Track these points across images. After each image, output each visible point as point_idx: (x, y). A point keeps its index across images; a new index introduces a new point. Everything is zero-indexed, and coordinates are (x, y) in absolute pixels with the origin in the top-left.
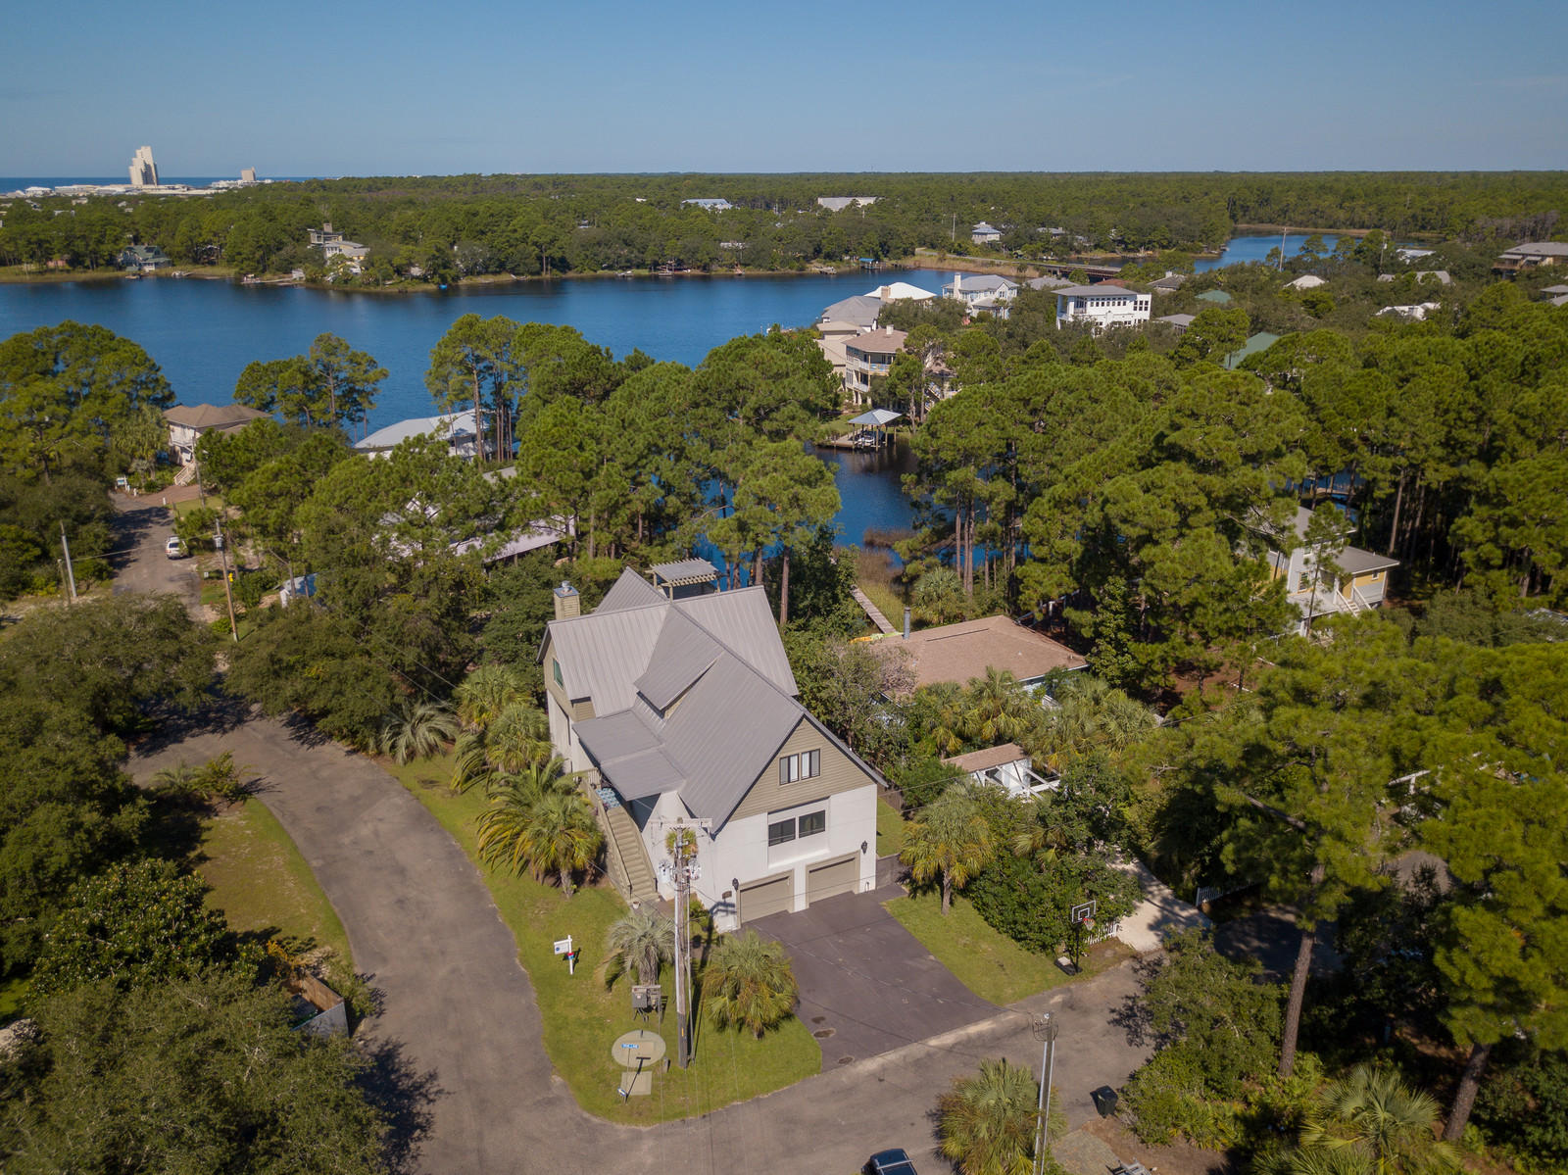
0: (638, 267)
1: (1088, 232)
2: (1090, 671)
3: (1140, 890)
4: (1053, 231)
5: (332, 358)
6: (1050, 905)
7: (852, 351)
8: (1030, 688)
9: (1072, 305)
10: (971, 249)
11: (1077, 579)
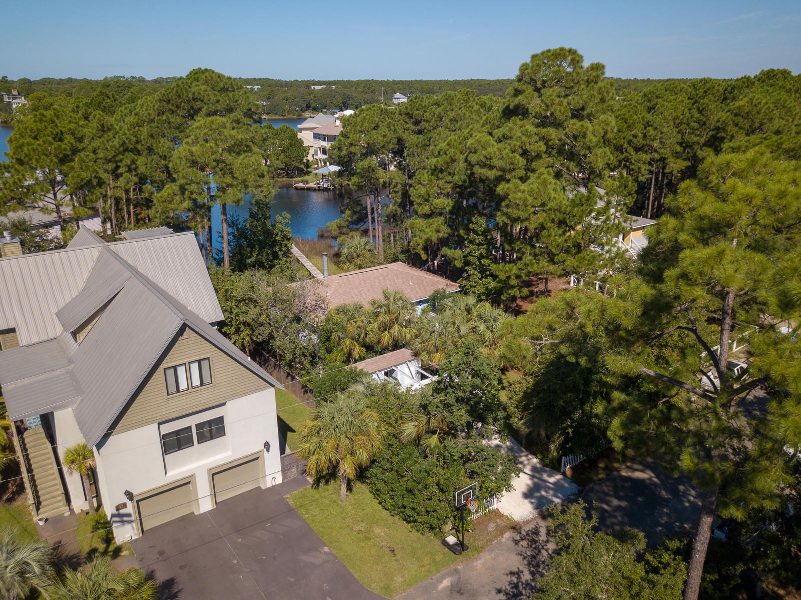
2: (464, 292)
6: (435, 489)
8: (419, 308)
11: (450, 226)
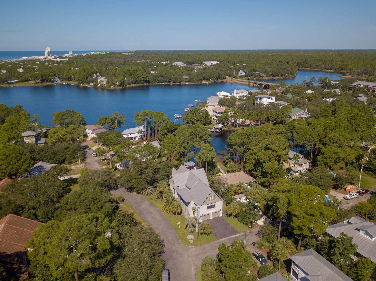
0: (165, 82)
1: (264, 73)
2: (256, 182)
3: (262, 216)
4: (257, 72)
5: (117, 117)
6: (248, 218)
7: (214, 111)
8: (246, 185)
9: (258, 99)
10: (238, 77)
11: (254, 167)
